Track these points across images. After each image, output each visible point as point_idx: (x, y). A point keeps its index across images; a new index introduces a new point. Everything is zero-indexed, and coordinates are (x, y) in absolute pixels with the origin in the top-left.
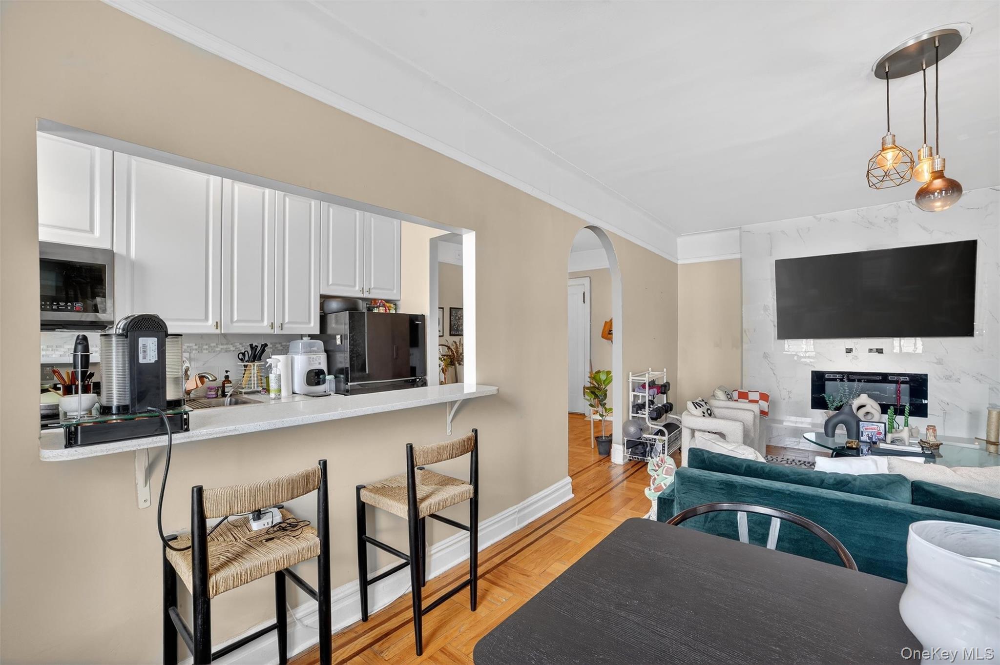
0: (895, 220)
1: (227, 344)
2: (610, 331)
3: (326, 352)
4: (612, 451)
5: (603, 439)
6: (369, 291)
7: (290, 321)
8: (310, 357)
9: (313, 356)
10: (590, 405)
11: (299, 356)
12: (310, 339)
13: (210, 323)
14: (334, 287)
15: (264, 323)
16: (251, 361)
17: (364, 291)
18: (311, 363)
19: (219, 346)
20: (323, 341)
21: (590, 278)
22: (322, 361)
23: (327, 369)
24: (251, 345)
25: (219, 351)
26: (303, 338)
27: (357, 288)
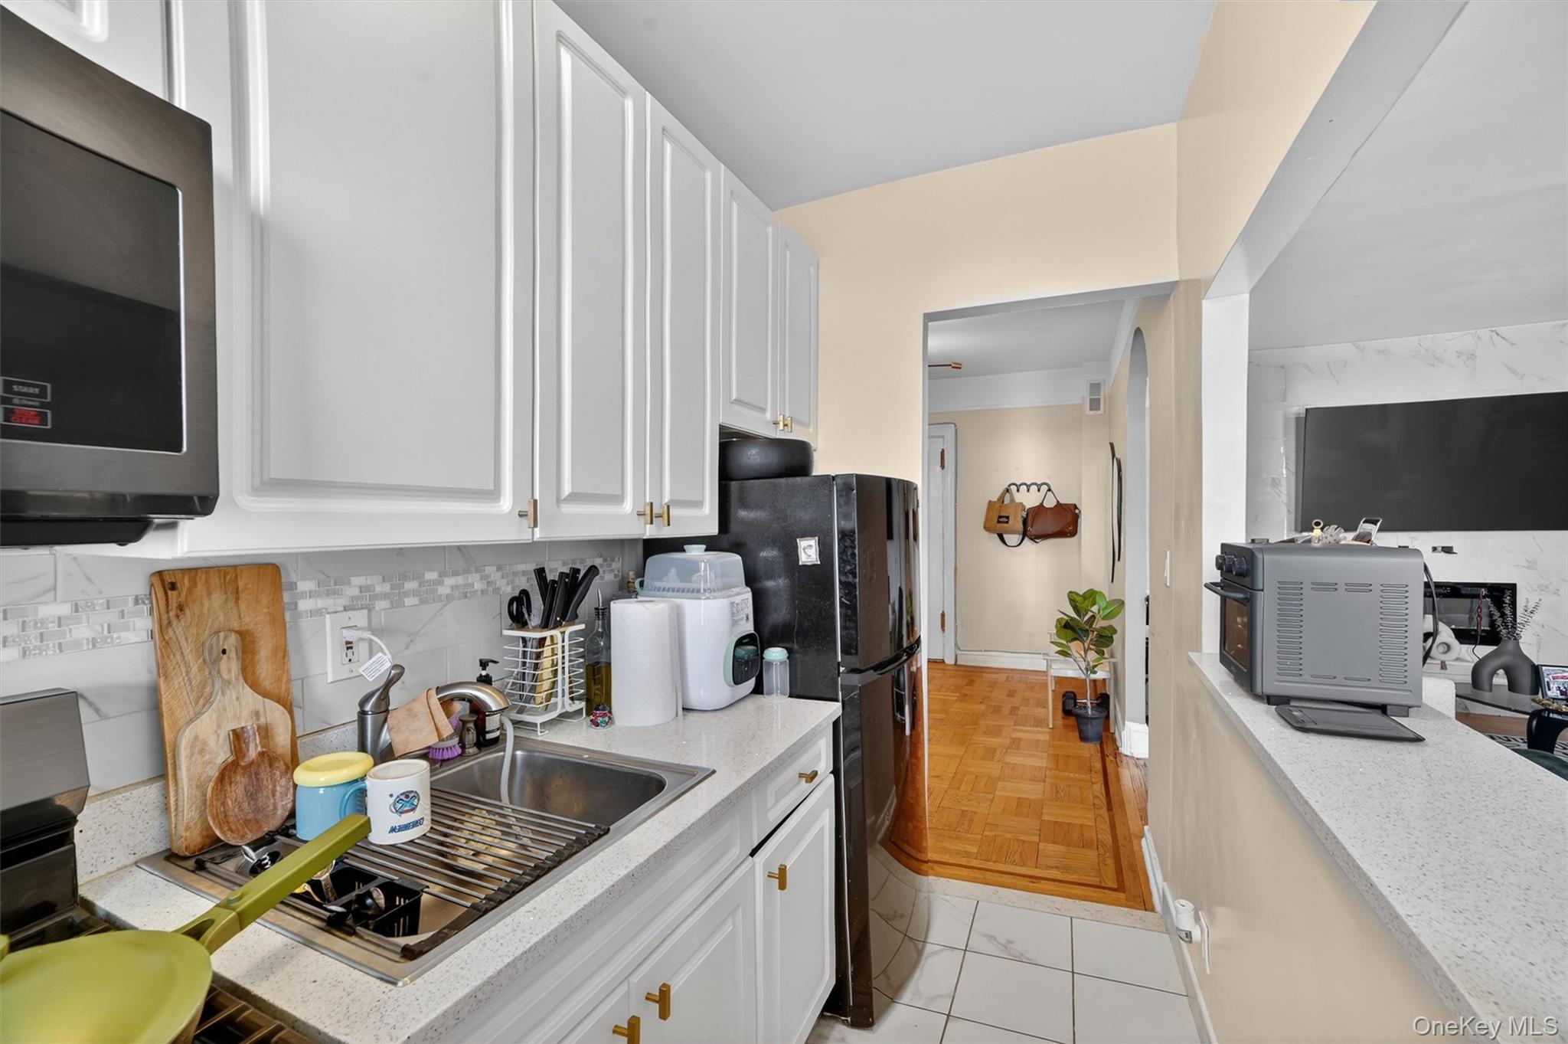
0: (1472, 356)
1: (466, 572)
2: (1000, 517)
3: (748, 584)
4: (1124, 734)
5: (1090, 713)
6: (789, 425)
7: (673, 498)
8: (732, 603)
9: (738, 599)
10: (1059, 652)
11: (699, 601)
12: (706, 550)
13: (506, 503)
14: (738, 408)
15: (625, 504)
16: (555, 623)
17: (781, 424)
18: (735, 618)
19: (445, 579)
20: (740, 555)
21: (956, 426)
22: (749, 610)
23: (755, 630)
24: (540, 573)
25: (447, 596)
26: (686, 547)
27: (768, 416)
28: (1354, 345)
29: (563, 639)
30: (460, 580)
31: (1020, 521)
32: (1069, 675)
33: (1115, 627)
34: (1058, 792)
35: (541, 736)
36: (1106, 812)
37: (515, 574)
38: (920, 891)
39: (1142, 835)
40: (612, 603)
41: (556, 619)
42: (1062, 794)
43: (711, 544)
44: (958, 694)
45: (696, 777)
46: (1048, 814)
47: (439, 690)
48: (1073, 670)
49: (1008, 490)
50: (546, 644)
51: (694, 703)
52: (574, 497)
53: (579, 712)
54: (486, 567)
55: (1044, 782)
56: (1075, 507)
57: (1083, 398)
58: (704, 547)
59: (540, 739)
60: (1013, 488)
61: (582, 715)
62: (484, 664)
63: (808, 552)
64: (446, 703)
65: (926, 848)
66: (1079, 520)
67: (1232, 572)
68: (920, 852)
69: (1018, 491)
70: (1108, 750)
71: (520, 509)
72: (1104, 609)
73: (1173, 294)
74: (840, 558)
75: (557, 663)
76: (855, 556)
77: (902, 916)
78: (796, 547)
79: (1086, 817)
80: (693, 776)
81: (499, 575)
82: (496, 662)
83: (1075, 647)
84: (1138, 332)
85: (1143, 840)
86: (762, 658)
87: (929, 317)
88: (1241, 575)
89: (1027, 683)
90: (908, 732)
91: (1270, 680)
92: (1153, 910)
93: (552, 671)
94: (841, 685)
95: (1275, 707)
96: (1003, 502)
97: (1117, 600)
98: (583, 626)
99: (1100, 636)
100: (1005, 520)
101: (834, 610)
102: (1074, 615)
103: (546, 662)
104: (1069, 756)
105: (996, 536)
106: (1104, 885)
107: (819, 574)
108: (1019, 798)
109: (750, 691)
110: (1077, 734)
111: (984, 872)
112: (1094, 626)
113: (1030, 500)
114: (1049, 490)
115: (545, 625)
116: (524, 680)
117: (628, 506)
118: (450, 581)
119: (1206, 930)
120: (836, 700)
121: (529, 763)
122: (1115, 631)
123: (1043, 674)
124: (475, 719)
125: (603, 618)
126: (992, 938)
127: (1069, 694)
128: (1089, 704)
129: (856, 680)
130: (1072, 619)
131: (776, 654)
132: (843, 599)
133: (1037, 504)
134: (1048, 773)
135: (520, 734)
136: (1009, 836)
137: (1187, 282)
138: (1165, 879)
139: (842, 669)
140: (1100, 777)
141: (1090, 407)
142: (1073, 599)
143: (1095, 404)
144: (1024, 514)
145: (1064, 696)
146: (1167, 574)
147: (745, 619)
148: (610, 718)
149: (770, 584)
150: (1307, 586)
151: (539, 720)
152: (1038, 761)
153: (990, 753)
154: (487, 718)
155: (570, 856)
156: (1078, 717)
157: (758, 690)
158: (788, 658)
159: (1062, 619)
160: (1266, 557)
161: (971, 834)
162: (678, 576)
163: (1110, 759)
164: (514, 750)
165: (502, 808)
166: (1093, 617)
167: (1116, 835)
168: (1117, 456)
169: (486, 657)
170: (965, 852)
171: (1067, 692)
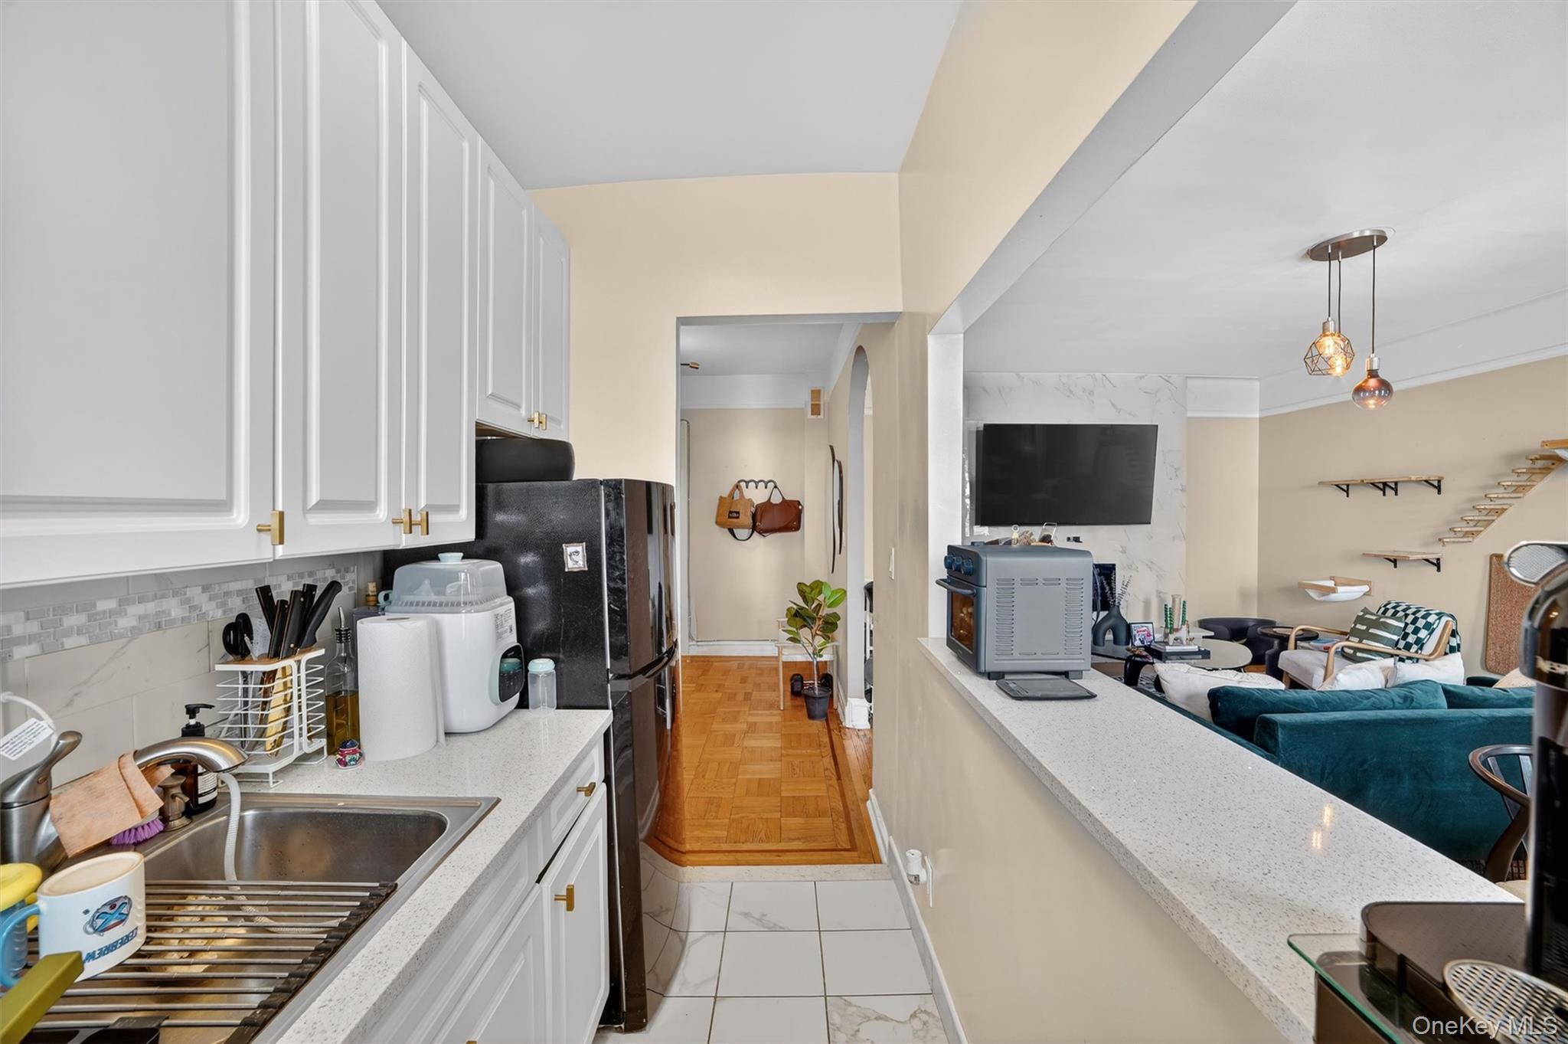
0: (1091, 393)
1: (159, 596)
2: (731, 512)
3: (510, 592)
4: (847, 709)
5: (817, 692)
6: (544, 423)
7: (429, 503)
8: (496, 616)
9: (501, 610)
10: (790, 639)
11: (459, 615)
12: (463, 558)
13: (241, 516)
14: (492, 403)
15: (378, 512)
16: (288, 651)
17: (536, 421)
18: (499, 631)
19: (126, 607)
20: (500, 562)
21: (688, 423)
22: (512, 621)
23: (518, 642)
24: (265, 593)
25: (133, 628)
26: (440, 555)
27: (523, 412)
28: (1017, 375)
29: (296, 669)
30: (150, 607)
31: (749, 515)
32: (798, 660)
33: (838, 613)
34: (794, 769)
35: (273, 788)
36: (836, 781)
37: (227, 594)
38: (682, 882)
39: (867, 798)
40: (358, 622)
41: (289, 646)
42: (798, 769)
43: (468, 551)
44: (694, 685)
45: (481, 809)
46: (786, 790)
47: (137, 755)
48: (801, 654)
49: (737, 486)
50: (277, 677)
51: (457, 725)
52: (323, 506)
53: (320, 752)
54: (188, 589)
55: (781, 761)
56: (799, 503)
57: (806, 403)
58: (462, 554)
59: (271, 791)
60: (743, 484)
61: (323, 753)
62: (192, 711)
63: (575, 558)
64: (148, 770)
65: (684, 839)
66: (802, 515)
67: (960, 571)
68: (681, 844)
69: (747, 487)
70: (833, 726)
71: (258, 524)
72: (829, 598)
73: (897, 322)
74: (608, 563)
75: (291, 698)
76: (624, 561)
77: (668, 910)
78: (562, 553)
79: (817, 789)
80: (482, 809)
81: (205, 596)
82: (211, 707)
83: (805, 633)
84: (860, 350)
85: (869, 802)
86: (527, 671)
87: (682, 321)
88: (968, 573)
89: (756, 668)
90: (669, 726)
91: (991, 660)
92: (880, 862)
93: (285, 709)
94: (611, 692)
95: (995, 681)
96: (733, 498)
97: (840, 589)
98: (321, 652)
99: (826, 623)
100: (735, 515)
101: (603, 617)
102: (801, 603)
103: (276, 699)
104: (800, 734)
105: (727, 530)
106: (839, 847)
107: (588, 580)
108: (760, 779)
109: (514, 707)
110: (805, 712)
111: (734, 854)
112: (820, 614)
113: (758, 496)
114: (776, 487)
115: (275, 654)
116: (245, 723)
117: (382, 513)
118: (135, 610)
119: (931, 871)
120: (607, 708)
121: (261, 823)
122: (839, 618)
123: (774, 659)
124: (182, 781)
125: (347, 639)
126: (747, 915)
127: (796, 677)
128: (816, 685)
129: (625, 685)
130: (802, 608)
131: (542, 666)
132: (612, 606)
133: (765, 500)
134: (783, 752)
135: (248, 789)
136: (753, 816)
137: (911, 314)
138: (890, 834)
139: (610, 676)
140: (828, 751)
141: (812, 411)
142: (802, 590)
143: (816, 410)
144: (753, 510)
145: (792, 679)
146: (892, 568)
147: (509, 630)
148: (361, 755)
149: (531, 591)
150: (1017, 582)
151: (271, 768)
152: (771, 743)
153: (730, 740)
154: (199, 778)
155: (358, 927)
156: (807, 697)
157: (523, 704)
158: (555, 669)
159: (792, 607)
160: (988, 559)
161: (720, 819)
162: (432, 587)
163: (835, 733)
164: (243, 808)
165: (226, 887)
166: (819, 606)
167: (846, 802)
168: (836, 458)
169: (193, 701)
170: (716, 837)
171: (795, 675)
